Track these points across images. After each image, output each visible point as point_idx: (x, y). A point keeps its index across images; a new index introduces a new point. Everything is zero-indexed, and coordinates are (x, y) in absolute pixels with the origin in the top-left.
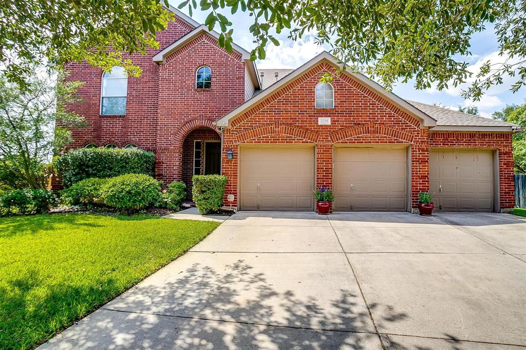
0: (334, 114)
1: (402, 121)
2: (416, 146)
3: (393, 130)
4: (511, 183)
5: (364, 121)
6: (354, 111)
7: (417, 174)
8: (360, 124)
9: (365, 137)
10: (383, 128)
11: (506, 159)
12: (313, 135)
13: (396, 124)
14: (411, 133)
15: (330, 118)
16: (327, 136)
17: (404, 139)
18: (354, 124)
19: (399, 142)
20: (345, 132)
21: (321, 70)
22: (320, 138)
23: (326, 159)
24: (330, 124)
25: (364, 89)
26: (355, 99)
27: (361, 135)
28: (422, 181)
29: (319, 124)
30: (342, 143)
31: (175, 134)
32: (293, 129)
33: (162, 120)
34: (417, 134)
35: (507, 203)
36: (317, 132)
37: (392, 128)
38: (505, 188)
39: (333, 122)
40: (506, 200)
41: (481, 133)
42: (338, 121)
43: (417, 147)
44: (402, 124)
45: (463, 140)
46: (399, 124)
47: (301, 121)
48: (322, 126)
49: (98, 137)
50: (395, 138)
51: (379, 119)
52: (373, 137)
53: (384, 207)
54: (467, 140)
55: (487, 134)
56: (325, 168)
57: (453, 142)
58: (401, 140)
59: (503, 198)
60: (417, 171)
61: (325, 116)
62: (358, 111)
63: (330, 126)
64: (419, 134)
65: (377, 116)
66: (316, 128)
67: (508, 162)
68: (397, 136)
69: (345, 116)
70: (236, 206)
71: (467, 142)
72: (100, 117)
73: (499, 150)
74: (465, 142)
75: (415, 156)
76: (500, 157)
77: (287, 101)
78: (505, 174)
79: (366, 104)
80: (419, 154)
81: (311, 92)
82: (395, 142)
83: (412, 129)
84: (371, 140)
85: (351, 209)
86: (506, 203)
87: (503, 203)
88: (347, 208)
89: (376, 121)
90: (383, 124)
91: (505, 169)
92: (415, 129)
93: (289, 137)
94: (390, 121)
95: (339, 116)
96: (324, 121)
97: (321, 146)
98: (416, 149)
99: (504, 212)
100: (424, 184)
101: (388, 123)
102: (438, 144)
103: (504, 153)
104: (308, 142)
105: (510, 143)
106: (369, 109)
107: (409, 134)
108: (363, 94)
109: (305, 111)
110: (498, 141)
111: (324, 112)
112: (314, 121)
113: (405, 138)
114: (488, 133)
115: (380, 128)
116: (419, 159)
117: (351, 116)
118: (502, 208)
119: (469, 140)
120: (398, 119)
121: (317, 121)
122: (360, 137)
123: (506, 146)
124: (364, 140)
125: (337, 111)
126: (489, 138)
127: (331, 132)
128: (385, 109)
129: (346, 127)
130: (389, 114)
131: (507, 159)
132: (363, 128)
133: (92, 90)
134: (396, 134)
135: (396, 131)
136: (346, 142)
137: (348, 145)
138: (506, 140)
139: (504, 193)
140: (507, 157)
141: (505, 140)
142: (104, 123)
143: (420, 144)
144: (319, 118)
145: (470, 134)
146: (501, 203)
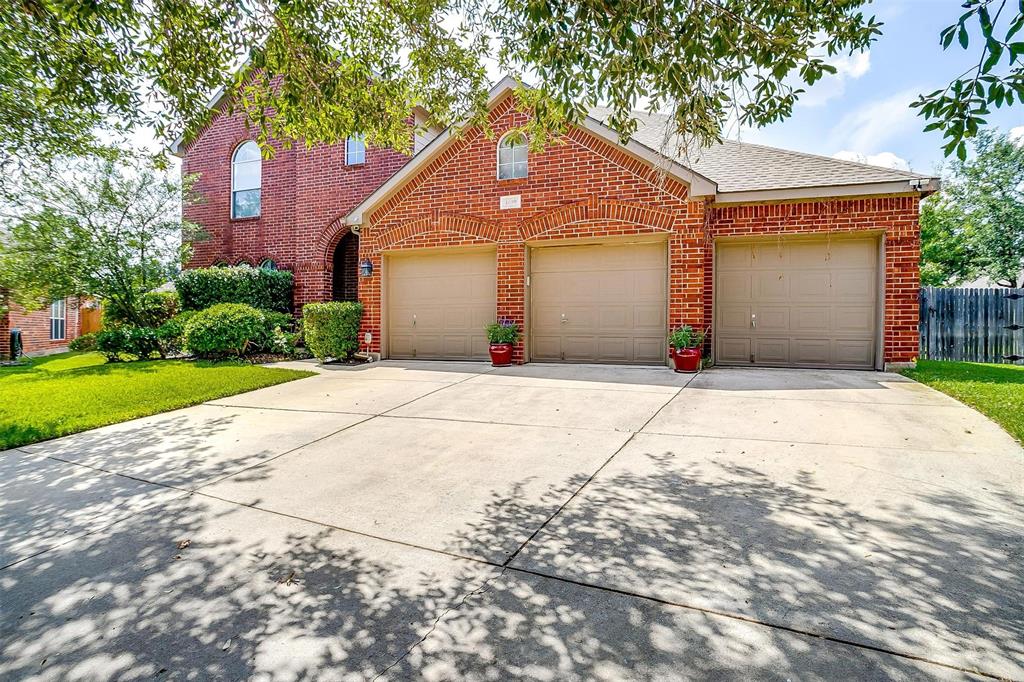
0: (527, 187)
1: (651, 190)
2: (678, 236)
3: (634, 209)
4: (910, 307)
5: (580, 196)
6: (562, 179)
7: (680, 291)
8: (571, 202)
9: (581, 226)
10: (614, 206)
11: (900, 255)
12: (492, 228)
13: (640, 195)
14: (670, 212)
15: (519, 196)
16: (515, 228)
17: (655, 225)
18: (561, 202)
19: (647, 231)
20: (545, 219)
21: (506, 110)
22: (503, 233)
23: (512, 269)
24: (519, 207)
25: (580, 136)
26: (564, 157)
27: (573, 223)
28: (690, 306)
29: (502, 208)
30: (539, 238)
31: (318, 241)
32: (460, 221)
33: (303, 220)
34: (682, 212)
35: (900, 349)
36: (499, 222)
37: (632, 204)
38: (897, 318)
39: (525, 202)
40: (897, 344)
41: (841, 200)
42: (534, 200)
43: (681, 239)
44: (651, 195)
45: (799, 218)
46: (646, 195)
47: (473, 206)
48: (505, 211)
49: (229, 252)
50: (637, 223)
51: (607, 189)
52: (596, 225)
53: (622, 355)
54: (808, 218)
55: (856, 202)
56: (512, 286)
57: (777, 224)
58: (648, 227)
59: (891, 339)
60: (680, 286)
61: (512, 194)
62: (568, 179)
63: (520, 210)
64: (685, 212)
65: (603, 185)
66: (496, 216)
67: (907, 260)
68: (642, 220)
69: (546, 190)
70: (379, 351)
71: (808, 222)
72: (231, 222)
73: (887, 234)
74: (803, 223)
75: (676, 257)
76: (887, 249)
77: (452, 173)
78: (896, 286)
79: (584, 163)
80: (684, 251)
81: (490, 152)
82: (636, 232)
83: (672, 203)
84: (592, 230)
85: (563, 358)
86: (895, 349)
87: (891, 350)
88: (555, 356)
89: (603, 194)
90: (615, 198)
91: (897, 275)
92: (678, 202)
93: (453, 235)
94: (628, 192)
95: (534, 191)
96: (511, 202)
97: (504, 247)
98: (678, 242)
99: (890, 371)
100: (693, 310)
101: (625, 197)
102: (742, 231)
103: (896, 241)
104: (482, 242)
105: (913, 218)
106: (590, 172)
107: (666, 214)
108: (578, 146)
109: (479, 188)
110: (882, 214)
111: (510, 187)
112: (494, 203)
113: (656, 222)
114: (859, 199)
115: (609, 206)
116: (684, 261)
117: (556, 189)
118: (888, 360)
119: (814, 217)
120: (644, 186)
121: (499, 203)
122: (572, 226)
123: (902, 226)
124: (578, 231)
125: (531, 182)
126: (862, 210)
127: (522, 221)
128: (620, 169)
129: (546, 209)
130: (626, 178)
131: (904, 254)
132: (577, 209)
133: (220, 183)
134: (637, 216)
135: (639, 210)
136: (547, 238)
137: (551, 242)
138: (904, 213)
139: (894, 328)
140: (903, 249)
141: (899, 213)
142: (237, 230)
143: (686, 232)
144: (502, 198)
145: (816, 204)
146: (886, 350)
